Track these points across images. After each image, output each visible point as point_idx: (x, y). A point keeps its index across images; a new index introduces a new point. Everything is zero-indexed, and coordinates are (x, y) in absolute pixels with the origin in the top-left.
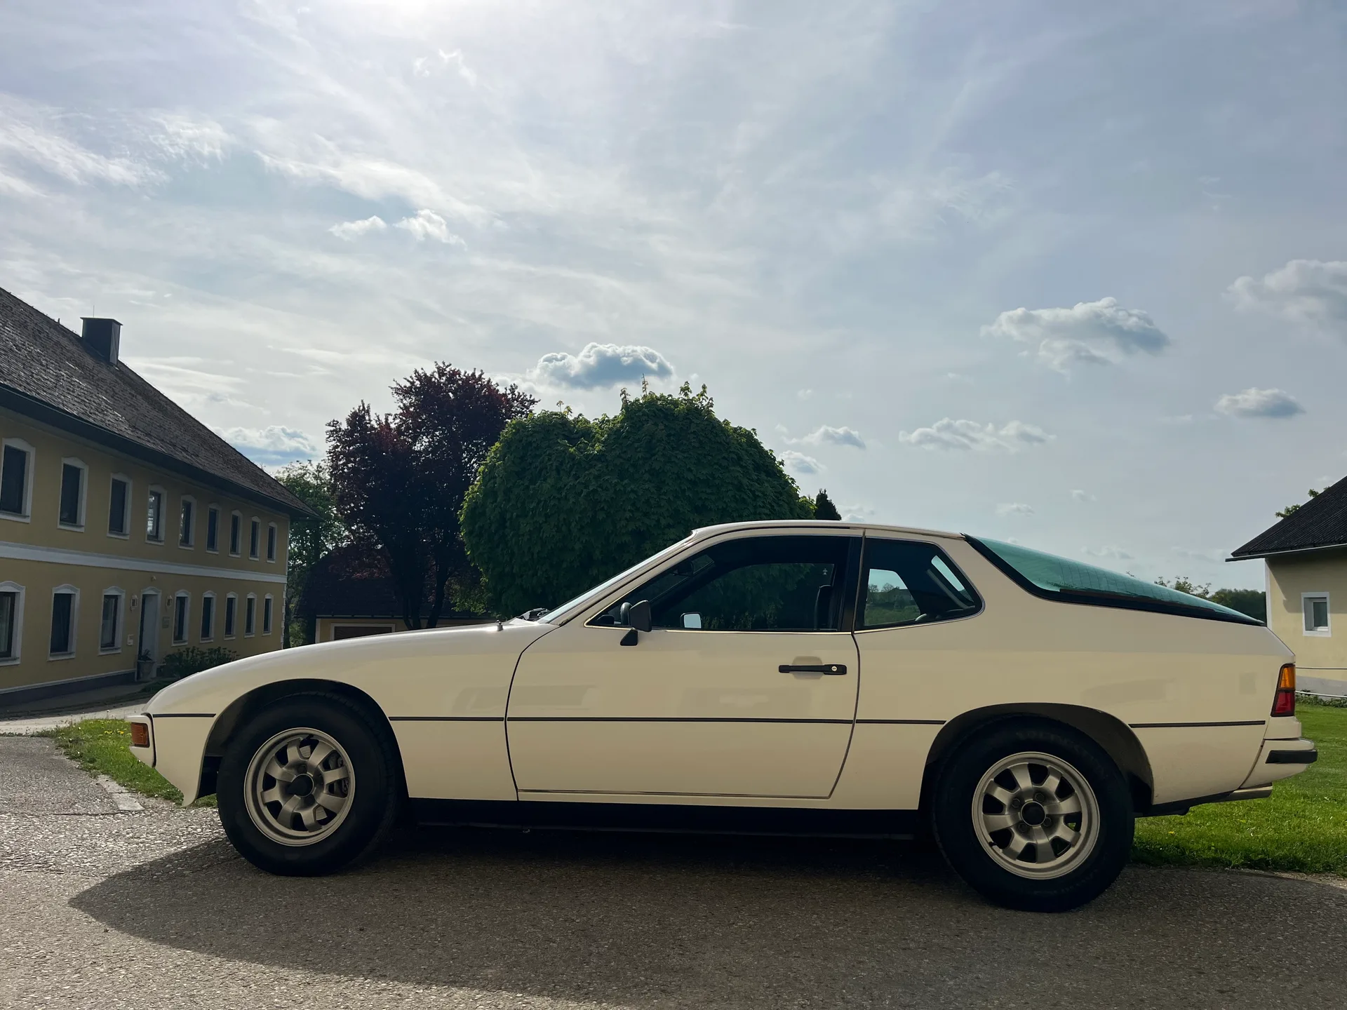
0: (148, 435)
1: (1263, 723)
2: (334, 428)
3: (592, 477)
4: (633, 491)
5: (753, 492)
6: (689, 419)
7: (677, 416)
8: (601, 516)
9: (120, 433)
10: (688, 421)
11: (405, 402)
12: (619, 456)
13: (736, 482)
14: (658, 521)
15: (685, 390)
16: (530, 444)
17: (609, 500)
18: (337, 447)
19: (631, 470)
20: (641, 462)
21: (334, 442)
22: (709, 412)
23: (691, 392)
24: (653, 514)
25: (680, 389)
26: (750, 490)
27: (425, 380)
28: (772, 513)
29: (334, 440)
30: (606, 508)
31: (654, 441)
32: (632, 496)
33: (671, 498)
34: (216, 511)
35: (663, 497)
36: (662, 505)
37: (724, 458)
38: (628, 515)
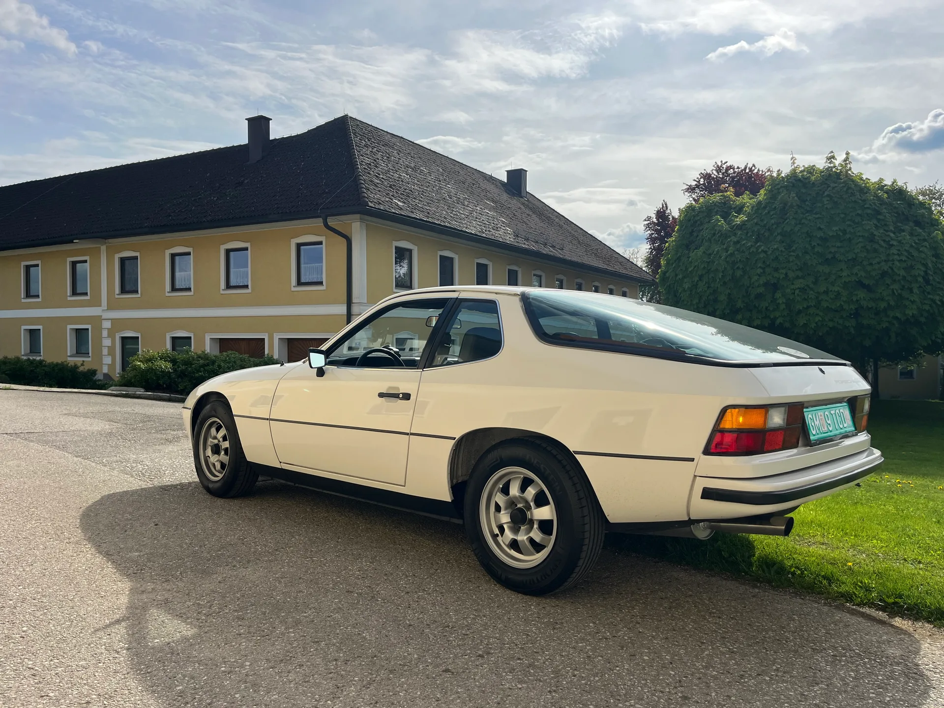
0: (527, 240)
1: (692, 460)
2: (649, 222)
3: (732, 243)
4: (763, 251)
5: (888, 242)
6: (826, 184)
7: (813, 183)
8: (739, 273)
9: (504, 241)
10: (826, 186)
11: (694, 196)
12: (757, 224)
13: (866, 235)
14: (786, 274)
15: (831, 158)
16: (696, 222)
17: (744, 260)
18: (653, 234)
19: (767, 234)
20: (774, 226)
21: (649, 231)
22: (847, 175)
23: (836, 159)
24: (783, 268)
25: (826, 159)
26: (884, 241)
27: (707, 177)
28: (908, 258)
29: (649, 230)
30: (741, 267)
31: (787, 208)
32: (762, 255)
33: (800, 255)
34: (581, 283)
35: (792, 254)
36: (791, 260)
37: (858, 215)
38: (759, 271)
